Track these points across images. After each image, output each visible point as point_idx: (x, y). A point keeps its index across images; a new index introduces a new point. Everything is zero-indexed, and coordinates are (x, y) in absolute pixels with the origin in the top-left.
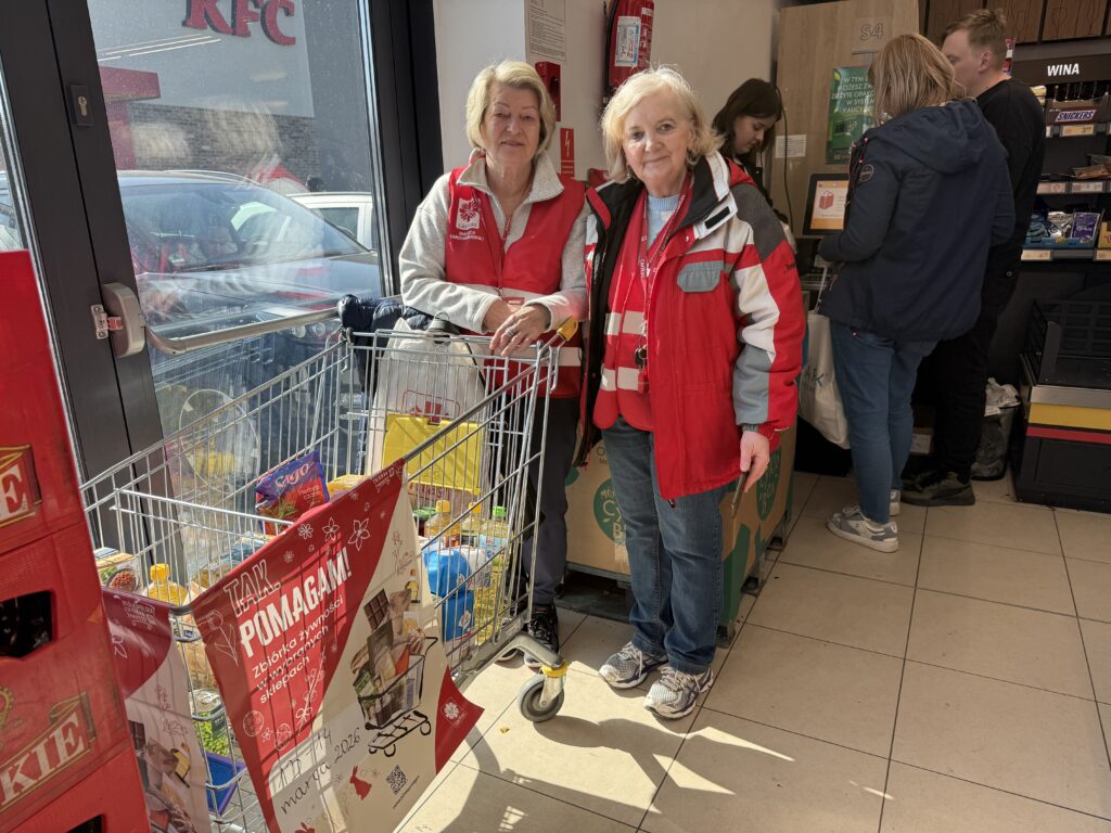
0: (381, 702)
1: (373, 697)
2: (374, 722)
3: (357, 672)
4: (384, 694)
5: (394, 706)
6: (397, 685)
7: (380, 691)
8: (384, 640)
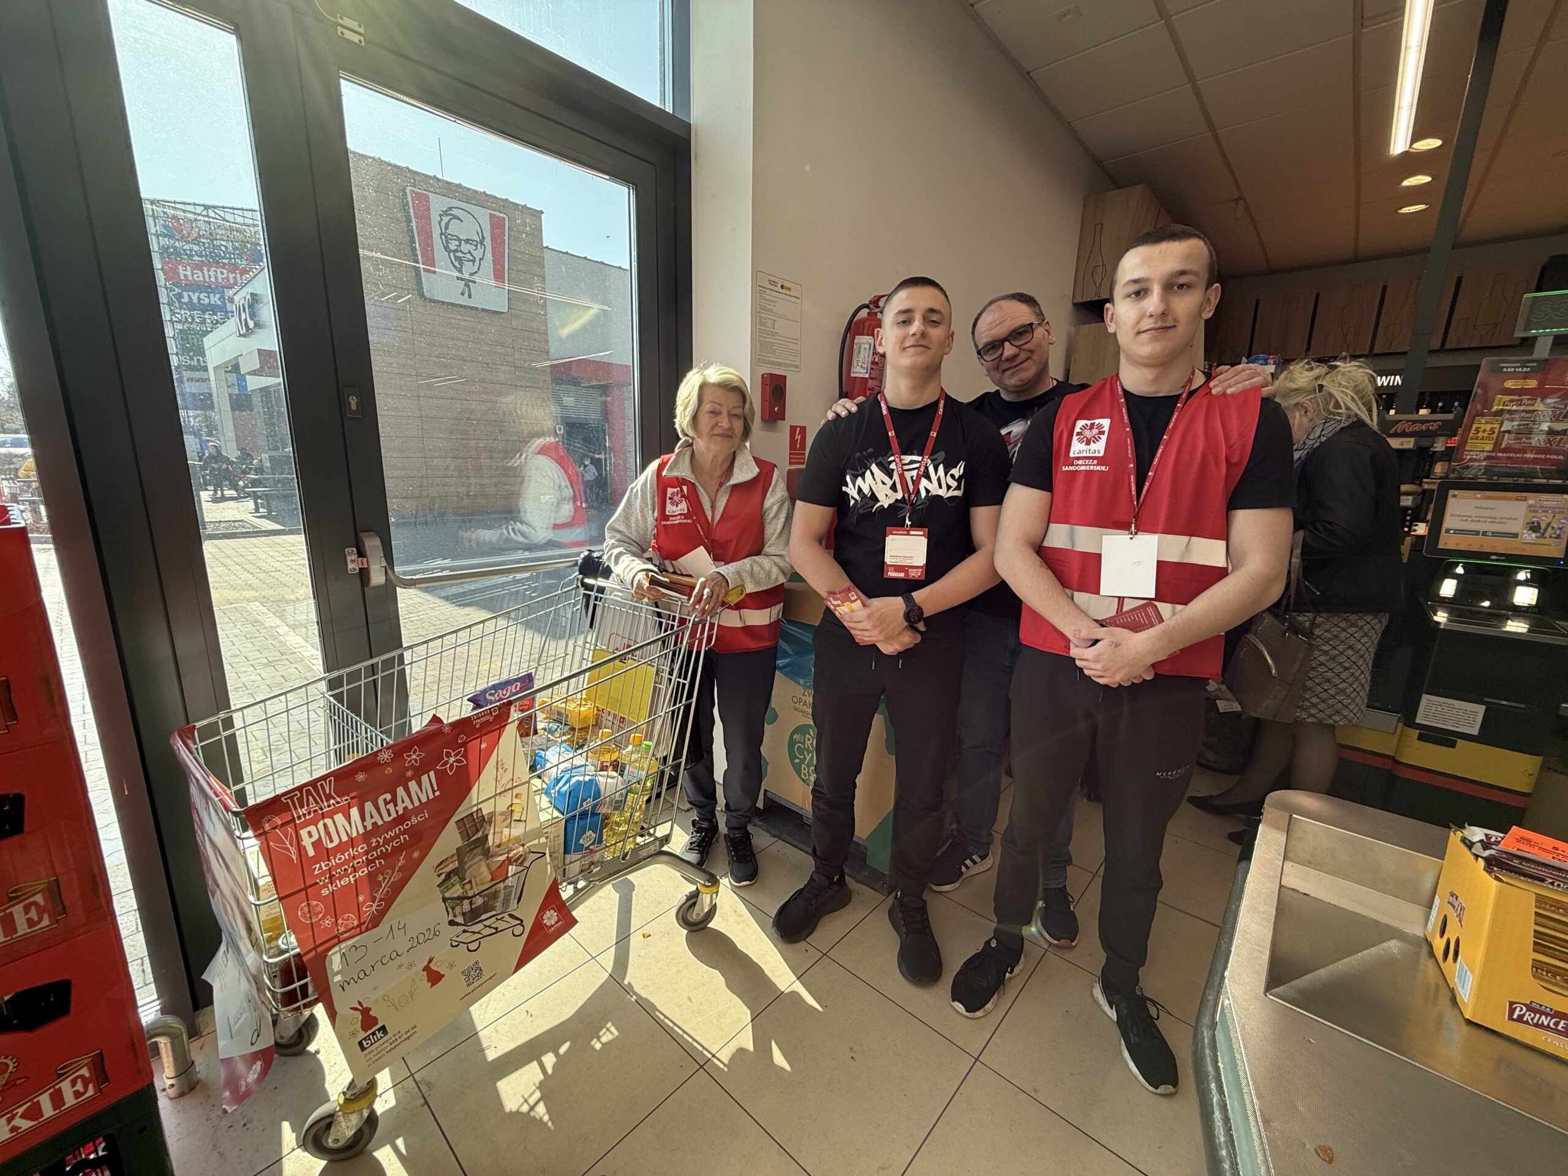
0: (471, 903)
1: (461, 899)
2: (460, 919)
3: (443, 877)
4: (475, 896)
5: (486, 908)
6: (493, 889)
7: (470, 894)
8: (479, 850)
